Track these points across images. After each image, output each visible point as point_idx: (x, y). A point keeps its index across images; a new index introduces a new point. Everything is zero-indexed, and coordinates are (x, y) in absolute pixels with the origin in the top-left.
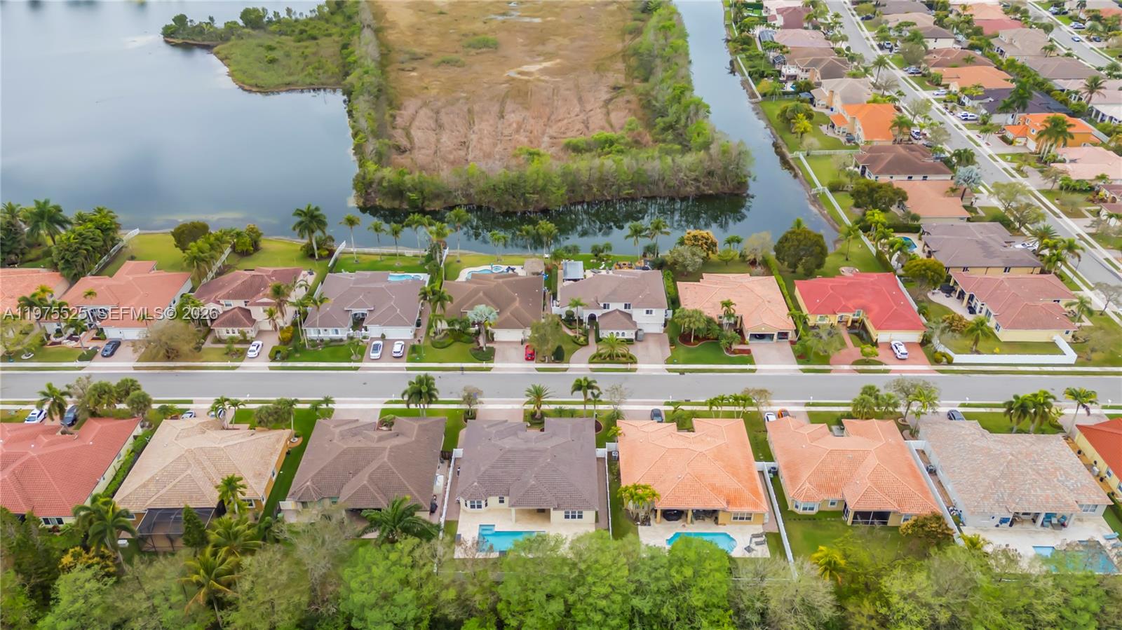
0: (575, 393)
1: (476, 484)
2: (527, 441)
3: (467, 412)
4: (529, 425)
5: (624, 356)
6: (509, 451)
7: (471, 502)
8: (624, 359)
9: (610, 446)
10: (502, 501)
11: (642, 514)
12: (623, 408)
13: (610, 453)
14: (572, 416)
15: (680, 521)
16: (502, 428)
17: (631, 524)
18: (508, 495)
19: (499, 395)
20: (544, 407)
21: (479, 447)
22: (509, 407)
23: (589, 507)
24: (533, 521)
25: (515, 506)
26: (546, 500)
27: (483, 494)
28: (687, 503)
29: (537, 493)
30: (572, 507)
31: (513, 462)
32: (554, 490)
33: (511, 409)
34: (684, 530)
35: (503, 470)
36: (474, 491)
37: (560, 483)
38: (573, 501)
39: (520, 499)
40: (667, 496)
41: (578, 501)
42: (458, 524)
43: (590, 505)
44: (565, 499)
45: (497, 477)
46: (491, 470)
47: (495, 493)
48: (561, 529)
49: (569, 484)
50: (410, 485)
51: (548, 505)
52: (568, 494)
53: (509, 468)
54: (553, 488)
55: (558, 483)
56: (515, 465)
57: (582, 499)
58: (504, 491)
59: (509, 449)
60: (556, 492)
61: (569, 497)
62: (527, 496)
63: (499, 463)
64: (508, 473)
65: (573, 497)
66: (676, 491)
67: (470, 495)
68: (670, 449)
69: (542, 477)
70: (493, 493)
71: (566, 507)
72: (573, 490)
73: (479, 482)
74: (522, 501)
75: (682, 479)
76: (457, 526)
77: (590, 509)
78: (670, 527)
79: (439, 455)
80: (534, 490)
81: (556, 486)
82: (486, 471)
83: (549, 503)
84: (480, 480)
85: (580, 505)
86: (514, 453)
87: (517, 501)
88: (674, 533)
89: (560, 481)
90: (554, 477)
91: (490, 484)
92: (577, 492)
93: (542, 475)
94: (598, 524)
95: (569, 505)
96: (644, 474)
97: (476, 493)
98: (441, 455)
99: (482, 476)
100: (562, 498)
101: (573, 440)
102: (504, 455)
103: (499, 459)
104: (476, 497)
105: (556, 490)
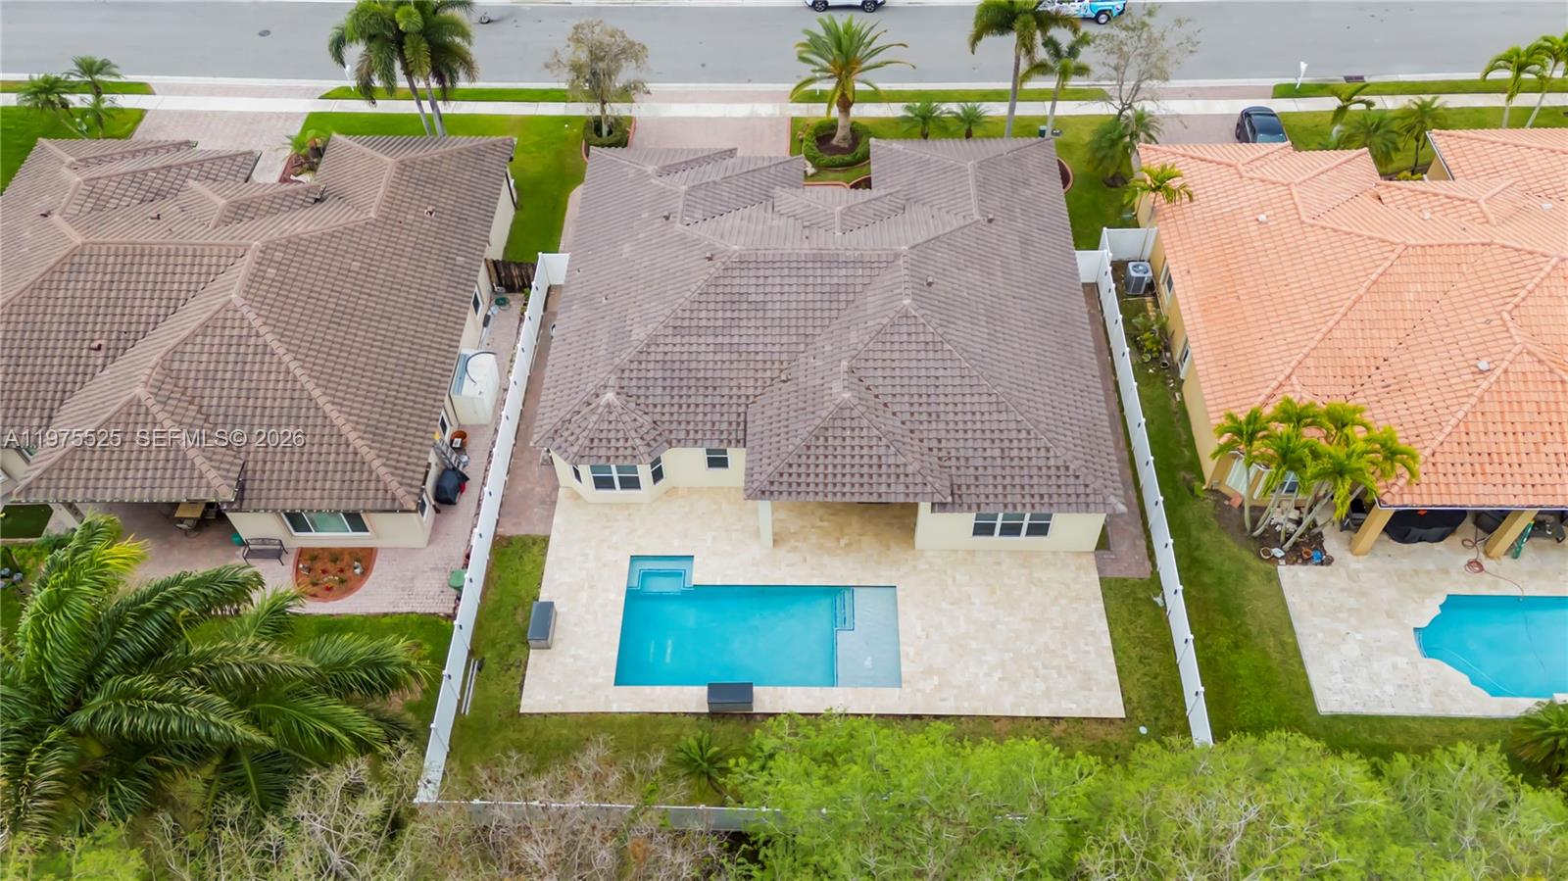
0: (990, 41)
1: (610, 396)
2: (810, 225)
3: (596, 125)
4: (811, 170)
6: (743, 262)
7: (594, 469)
9: (1115, 242)
10: (717, 461)
13: (1119, 268)
14: (969, 135)
15: (1454, 540)
16: (712, 173)
17: (1248, 557)
18: (742, 442)
19: (706, 71)
20: (861, 112)
21: (627, 249)
22: (740, 110)
23: (1082, 499)
24: (843, 542)
25: (772, 493)
26: (901, 470)
27: (642, 438)
28: (1533, 486)
29: (864, 442)
30: (1009, 499)
31: (760, 307)
32: (934, 425)
33: (747, 119)
34: (1482, 587)
35: (720, 339)
36: (605, 426)
37: (958, 399)
38: (1017, 471)
39: (790, 466)
40: (1433, 455)
41: (1034, 471)
42: (544, 554)
43: (1088, 491)
44: (980, 462)
45: (698, 370)
46: (669, 340)
47: (688, 432)
48: (958, 577)
49: (993, 399)
50: (333, 403)
51: (907, 487)
52: (993, 441)
53: (743, 331)
54: (930, 414)
55: (949, 399)
56: (768, 323)
57: (1052, 462)
58: (730, 434)
59: (740, 255)
60: (943, 434)
61: (997, 453)
62: (821, 451)
63: (703, 314)
64: (740, 353)
65: (1014, 453)
66: (1472, 428)
67: (592, 440)
68: (1414, 247)
69: (879, 372)
70: (682, 435)
71: (987, 497)
72: (1013, 425)
73: (622, 388)
74: (799, 475)
75: (1498, 378)
76: (543, 563)
77: (1088, 505)
78: (1416, 572)
79: (490, 277)
80: (853, 429)
81: (942, 407)
82: (648, 345)
83: (910, 480)
84: (625, 383)
85: (1044, 490)
86: (761, 273)
87: (781, 475)
88: (1442, 599)
89: (958, 390)
90: (932, 373)
91: (667, 400)
92: (1029, 433)
93: (879, 364)
94: (1106, 555)
95: (1000, 489)
96: (1306, 356)
97: (612, 435)
98: (494, 275)
99: (635, 366)
100: (967, 459)
101: (990, 221)
102: (721, 281)
103: (704, 298)
104: (612, 452)
105: (942, 426)
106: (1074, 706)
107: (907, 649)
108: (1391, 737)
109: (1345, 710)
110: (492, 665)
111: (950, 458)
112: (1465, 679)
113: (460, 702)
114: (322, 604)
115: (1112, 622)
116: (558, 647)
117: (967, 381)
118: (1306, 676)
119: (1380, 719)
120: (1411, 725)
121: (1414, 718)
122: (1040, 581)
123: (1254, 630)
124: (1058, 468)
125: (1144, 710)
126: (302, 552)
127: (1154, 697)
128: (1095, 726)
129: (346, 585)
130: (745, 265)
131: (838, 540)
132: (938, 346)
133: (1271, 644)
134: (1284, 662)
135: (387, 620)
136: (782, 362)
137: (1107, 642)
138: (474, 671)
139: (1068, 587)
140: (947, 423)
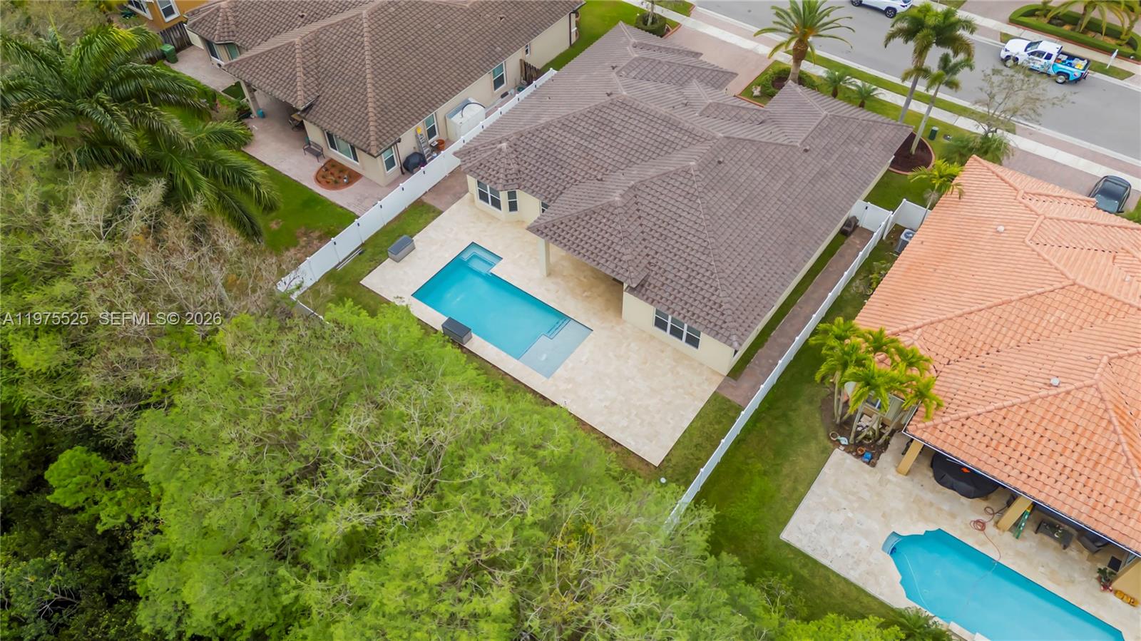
1: (504, 145)
3: (646, 17)
4: (757, 93)
5: (1114, 33)
6: (624, 104)
7: (480, 185)
8: (1110, 42)
9: (906, 211)
11: (868, 423)
12: (1015, 141)
14: (862, 105)
15: (980, 504)
17: (818, 431)
19: (749, 15)
22: (747, 44)
23: (717, 328)
24: (586, 294)
25: (542, 233)
26: (619, 256)
27: (506, 176)
28: (1029, 477)
29: (610, 230)
30: (673, 306)
31: (616, 133)
32: (659, 243)
33: (747, 51)
34: (972, 539)
35: (582, 142)
36: (492, 160)
37: (684, 234)
38: (689, 292)
39: (562, 223)
40: (967, 419)
41: (699, 298)
42: (434, 219)
43: (724, 326)
44: (671, 276)
45: (560, 153)
46: (556, 130)
47: (532, 185)
48: (632, 345)
49: (705, 244)
50: (373, 85)
51: (616, 267)
52: (687, 268)
53: (598, 143)
54: (662, 235)
55: (678, 232)
56: (614, 144)
57: (713, 298)
58: (553, 196)
59: (625, 99)
60: (661, 250)
61: (685, 276)
62: (583, 223)
63: (583, 124)
64: (588, 154)
65: (695, 282)
66: (1010, 416)
67: (481, 164)
68: (1080, 287)
69: (649, 197)
70: (528, 185)
71: (662, 298)
72: (705, 265)
73: (515, 145)
74: (563, 231)
75: (1059, 394)
76: (430, 223)
77: (718, 334)
78: (931, 504)
79: (522, 72)
80: (608, 220)
81: (670, 235)
82: (543, 128)
83: (620, 264)
84: (519, 143)
85: (697, 311)
86: (629, 114)
87: (554, 226)
88: (933, 528)
89: (687, 229)
90: (679, 212)
91: (533, 162)
92: (712, 274)
93: (652, 192)
94: (732, 382)
95: (672, 297)
96: (940, 321)
97: (492, 166)
98: (524, 72)
99: (529, 136)
100: (665, 271)
101: (806, 151)
102: (604, 109)
103: (589, 115)
104: (486, 175)
105: (664, 245)
106: (633, 443)
107: (569, 363)
108: (813, 576)
109: (798, 545)
110: (367, 256)
111: (655, 266)
112: (898, 577)
113: (340, 263)
114: (319, 188)
115: (699, 416)
116: (402, 264)
117: (696, 226)
118: (792, 514)
119: (815, 562)
120: (833, 578)
121: (838, 575)
122: (678, 373)
123: (785, 471)
124: (715, 303)
125: (674, 471)
126: (331, 160)
127: (687, 468)
128: (635, 460)
129: (336, 185)
130: (624, 106)
131: (584, 291)
132: (693, 199)
133: (788, 485)
134: (786, 499)
135: (340, 210)
136: (607, 170)
137: (686, 425)
138: (357, 254)
139: (691, 385)
140: (668, 245)
